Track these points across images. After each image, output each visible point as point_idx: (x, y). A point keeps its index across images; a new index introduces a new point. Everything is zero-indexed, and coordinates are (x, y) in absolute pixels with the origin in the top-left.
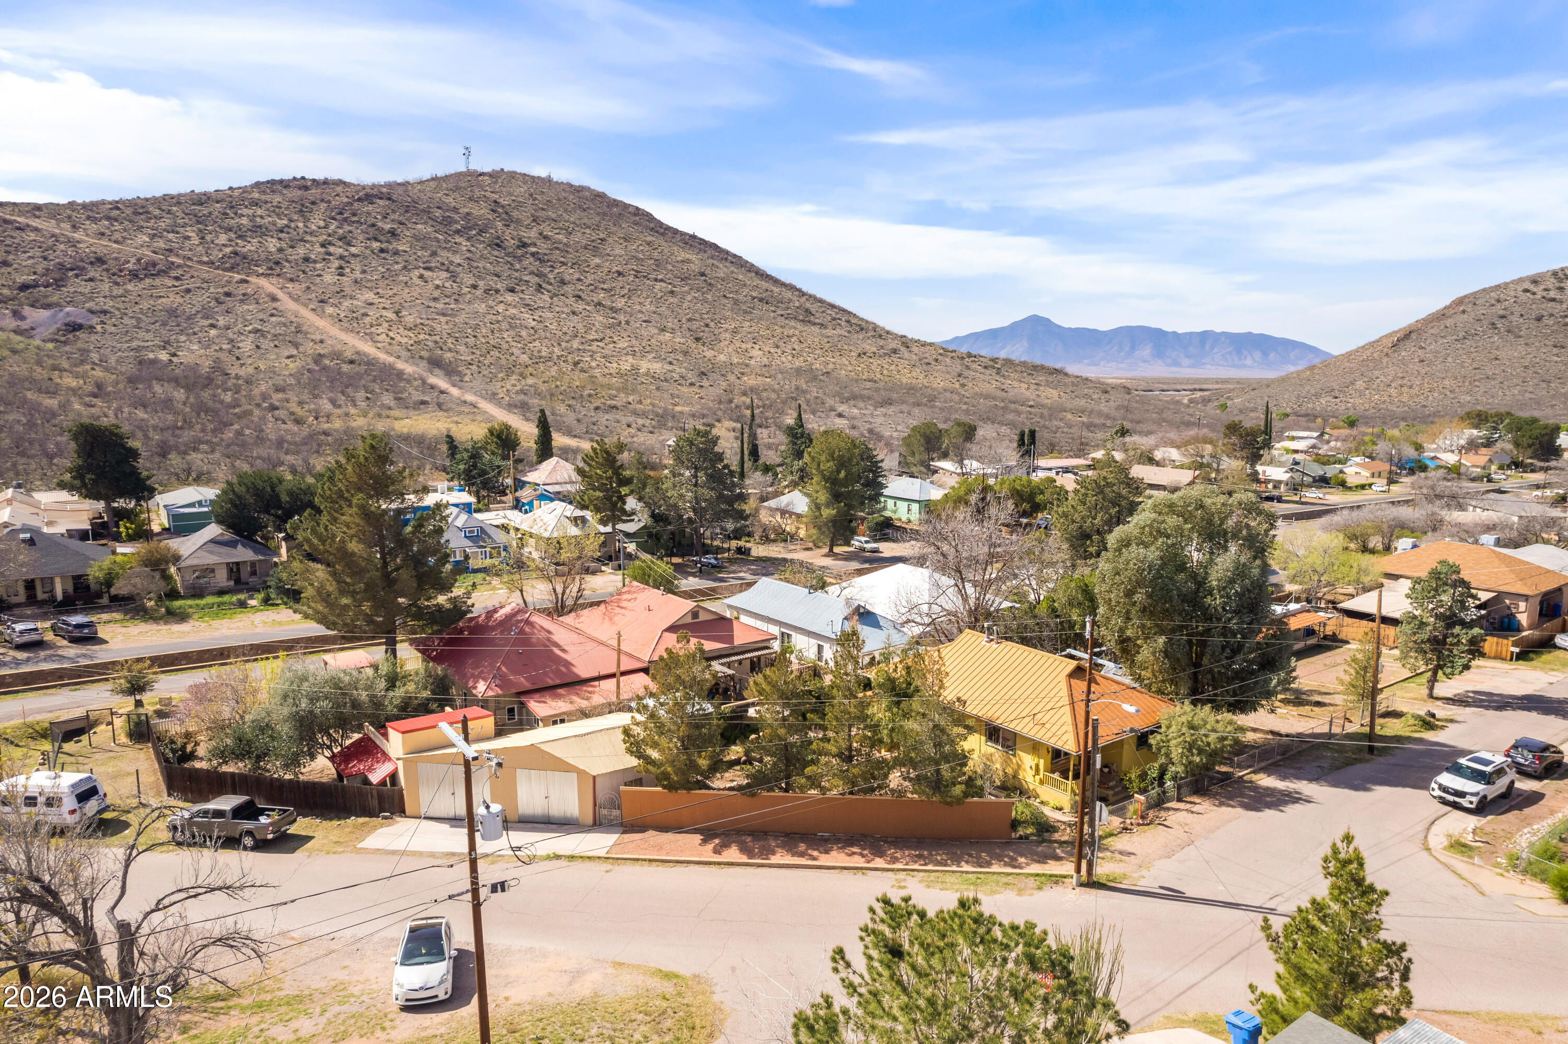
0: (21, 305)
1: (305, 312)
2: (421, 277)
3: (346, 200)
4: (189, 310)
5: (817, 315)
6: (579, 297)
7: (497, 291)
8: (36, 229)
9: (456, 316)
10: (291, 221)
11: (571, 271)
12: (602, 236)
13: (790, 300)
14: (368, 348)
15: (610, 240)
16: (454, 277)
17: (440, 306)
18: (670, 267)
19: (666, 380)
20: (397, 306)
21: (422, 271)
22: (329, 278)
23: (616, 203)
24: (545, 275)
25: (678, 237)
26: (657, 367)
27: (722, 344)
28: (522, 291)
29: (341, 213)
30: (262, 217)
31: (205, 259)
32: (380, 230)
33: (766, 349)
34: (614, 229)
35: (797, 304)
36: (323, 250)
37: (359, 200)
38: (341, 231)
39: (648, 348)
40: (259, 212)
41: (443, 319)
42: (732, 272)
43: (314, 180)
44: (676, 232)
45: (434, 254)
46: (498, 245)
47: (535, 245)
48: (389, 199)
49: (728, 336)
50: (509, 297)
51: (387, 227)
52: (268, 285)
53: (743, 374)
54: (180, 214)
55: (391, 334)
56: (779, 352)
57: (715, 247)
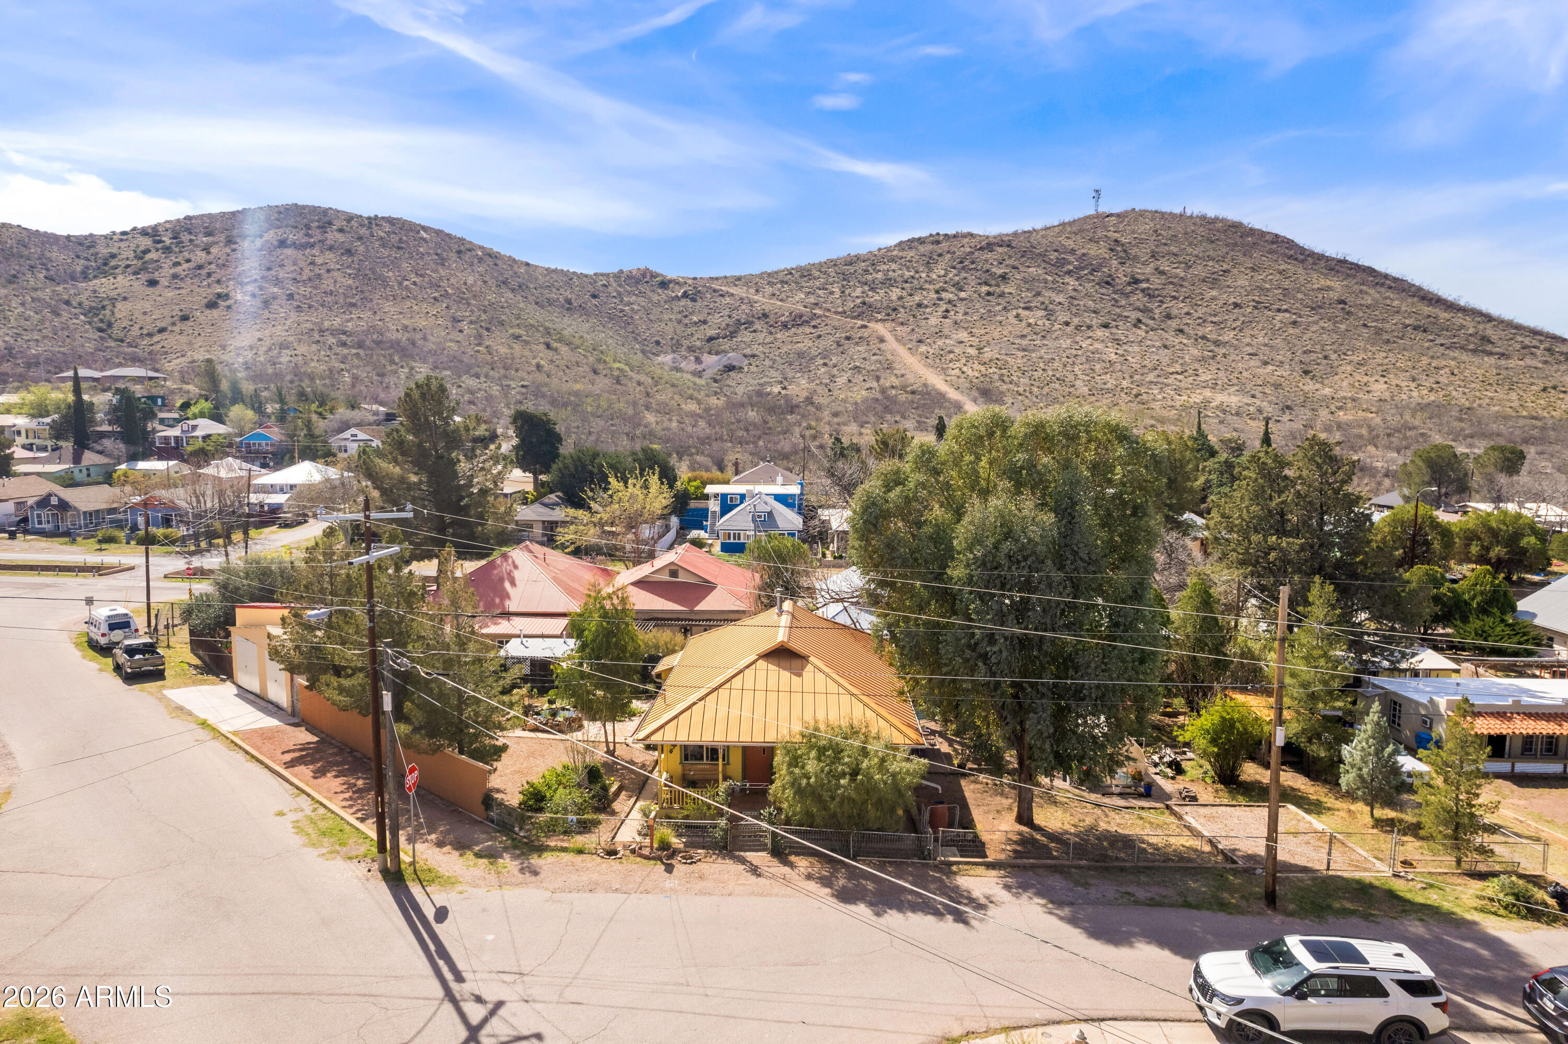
0: (702, 353)
1: (902, 351)
2: (1017, 316)
3: (968, 250)
4: (814, 352)
5: (1499, 345)
6: (1181, 331)
7: (1089, 327)
8: (732, 295)
9: (1034, 351)
10: (917, 272)
11: (1182, 305)
12: (1225, 267)
13: (1462, 327)
14: (938, 382)
15: (1235, 271)
16: (1050, 315)
17: (1024, 342)
18: (1300, 296)
19: (1237, 414)
20: (984, 343)
21: (1020, 311)
22: (933, 321)
23: (1252, 232)
24: (1151, 311)
25: (1323, 263)
26: (1233, 400)
27: (1336, 378)
28: (1117, 327)
29: (961, 262)
30: (894, 271)
31: (840, 309)
32: (993, 275)
33: (1394, 382)
34: (1241, 259)
35: (1471, 331)
36: (935, 296)
37: (981, 249)
38: (957, 278)
39: (1235, 381)
40: (894, 266)
41: (1020, 354)
42: (1386, 298)
43: (946, 235)
44: (1321, 257)
45: (1038, 294)
46: (1108, 283)
47: (1148, 280)
48: (1008, 246)
49: (1349, 368)
50: (1100, 333)
51: (999, 272)
52: (880, 329)
53: (1340, 408)
54: (833, 274)
55: (965, 369)
56: (1413, 385)
57: (1371, 271)
